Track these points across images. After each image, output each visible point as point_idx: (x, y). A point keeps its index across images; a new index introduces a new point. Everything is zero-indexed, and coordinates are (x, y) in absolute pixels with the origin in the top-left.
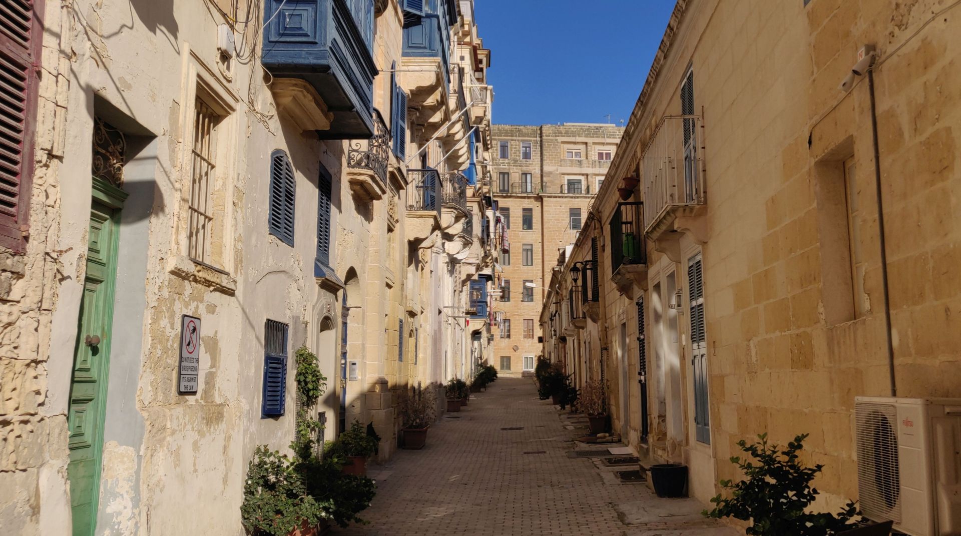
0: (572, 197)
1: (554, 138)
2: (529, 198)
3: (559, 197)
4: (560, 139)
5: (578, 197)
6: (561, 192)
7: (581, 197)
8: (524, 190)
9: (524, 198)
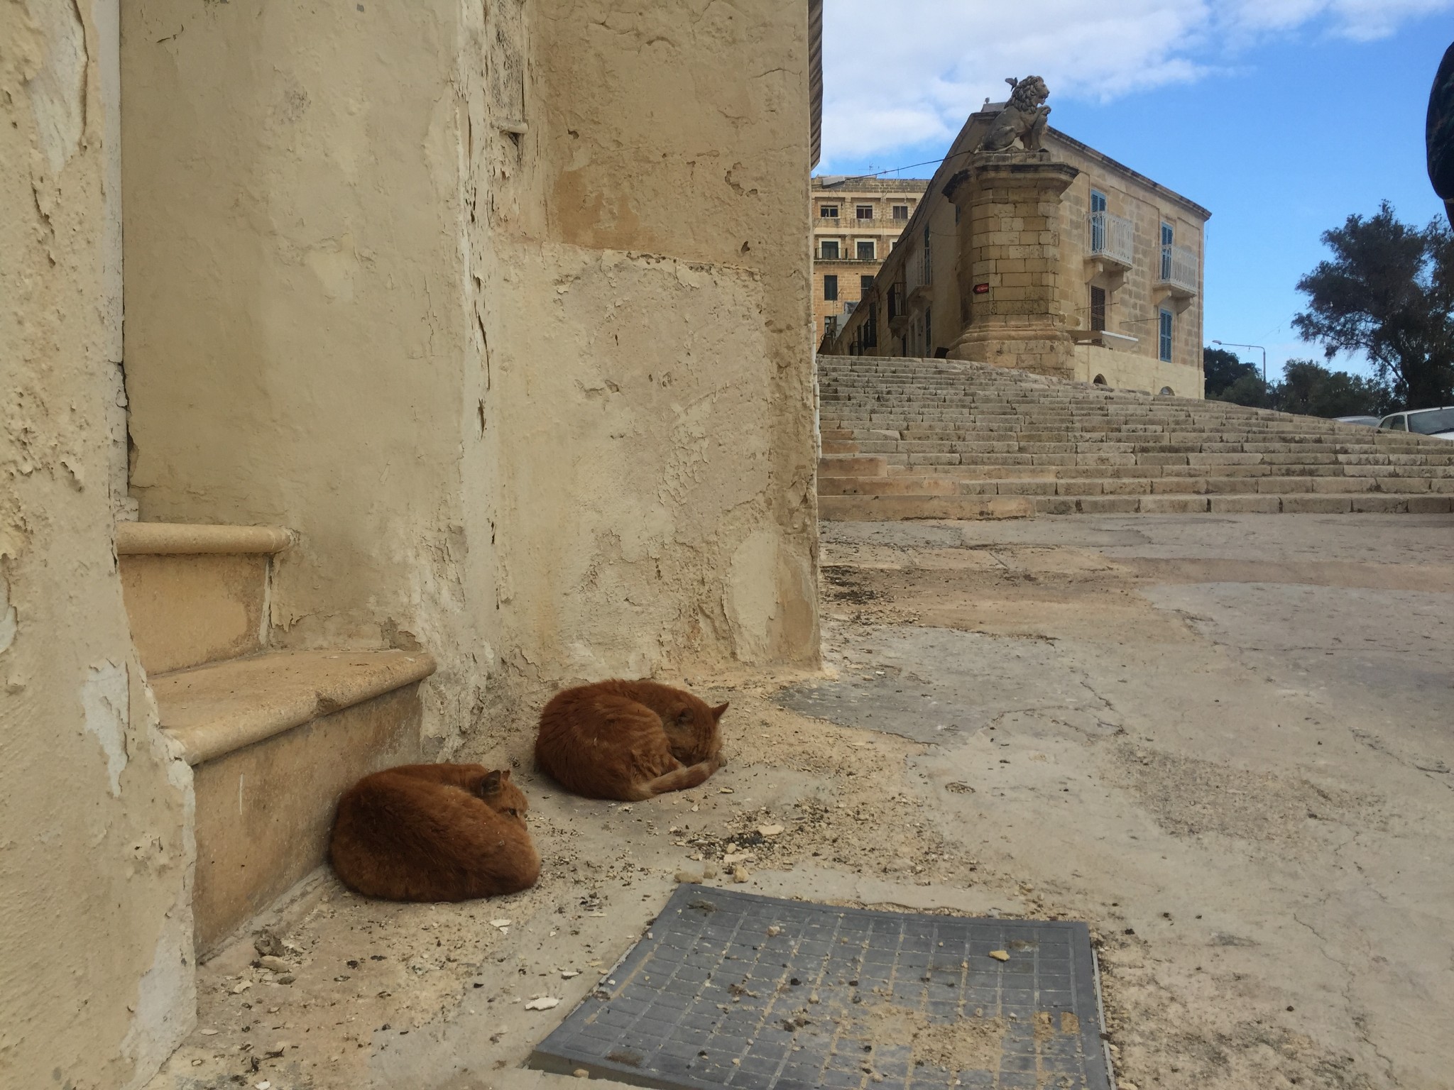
0: (827, 263)
5: (834, 263)
7: (838, 263)
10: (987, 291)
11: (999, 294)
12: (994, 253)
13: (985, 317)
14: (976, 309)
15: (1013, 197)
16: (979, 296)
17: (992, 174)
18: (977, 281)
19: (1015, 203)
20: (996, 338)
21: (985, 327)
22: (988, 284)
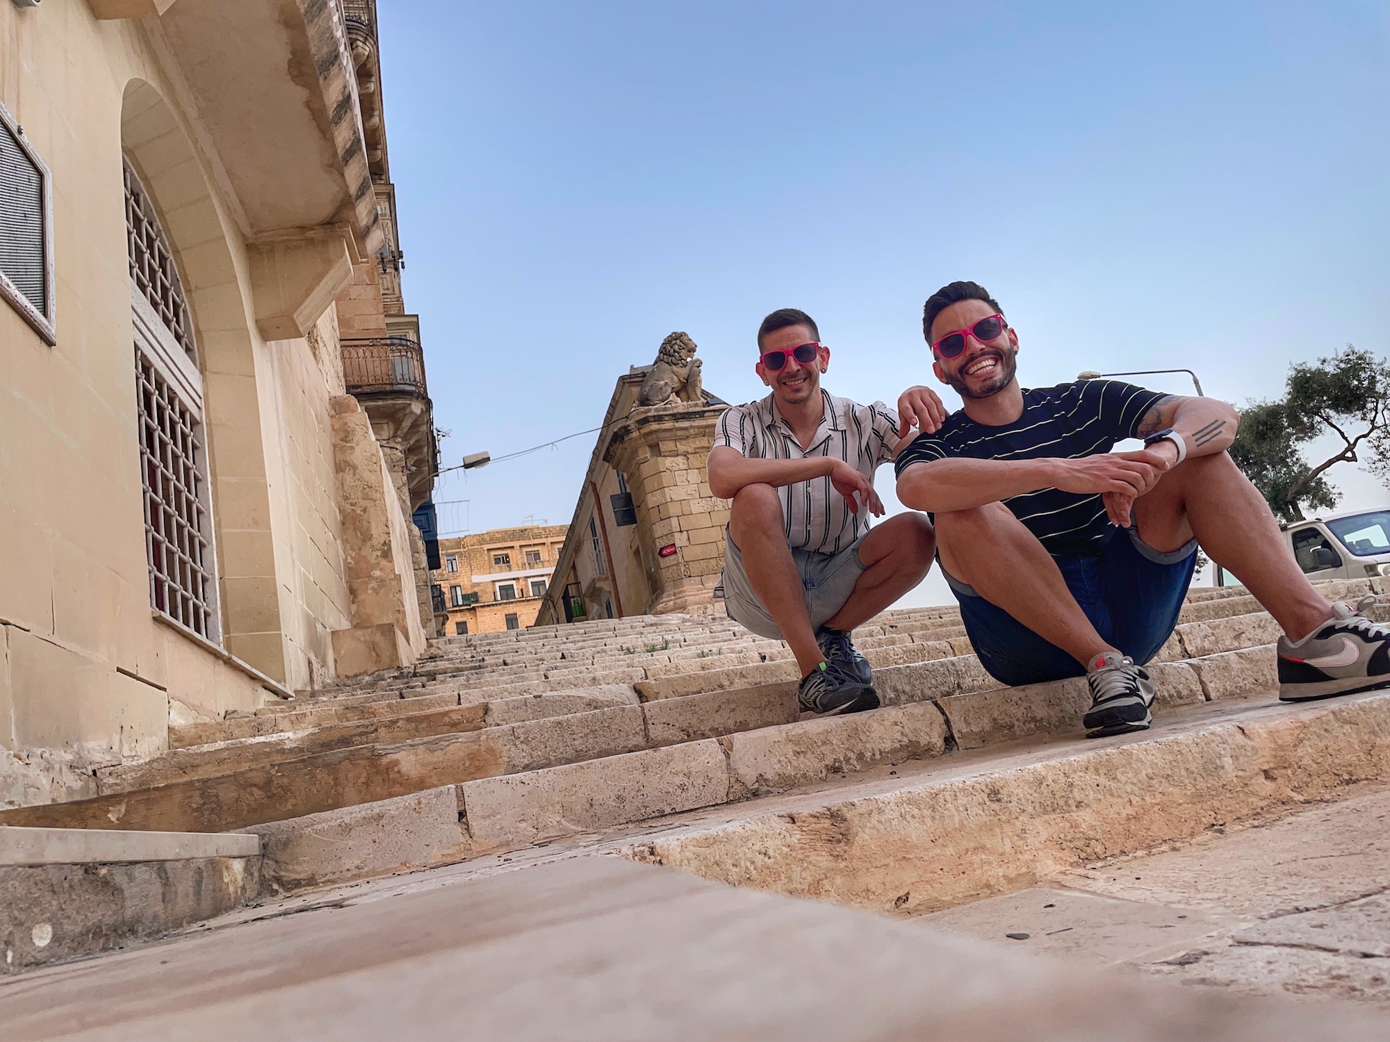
0: (506, 603)
1: (479, 547)
2: (461, 611)
3: (493, 605)
4: (486, 547)
5: (512, 602)
6: (495, 600)
7: (516, 602)
8: (455, 604)
9: (457, 611)
10: (675, 552)
11: (690, 553)
12: (674, 510)
13: (678, 581)
14: (666, 575)
15: (681, 448)
16: (667, 559)
17: (654, 426)
18: (660, 544)
19: (686, 455)
20: (696, 603)
21: (680, 592)
22: (674, 545)
